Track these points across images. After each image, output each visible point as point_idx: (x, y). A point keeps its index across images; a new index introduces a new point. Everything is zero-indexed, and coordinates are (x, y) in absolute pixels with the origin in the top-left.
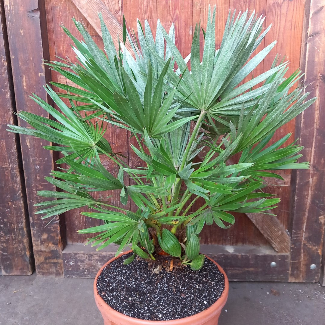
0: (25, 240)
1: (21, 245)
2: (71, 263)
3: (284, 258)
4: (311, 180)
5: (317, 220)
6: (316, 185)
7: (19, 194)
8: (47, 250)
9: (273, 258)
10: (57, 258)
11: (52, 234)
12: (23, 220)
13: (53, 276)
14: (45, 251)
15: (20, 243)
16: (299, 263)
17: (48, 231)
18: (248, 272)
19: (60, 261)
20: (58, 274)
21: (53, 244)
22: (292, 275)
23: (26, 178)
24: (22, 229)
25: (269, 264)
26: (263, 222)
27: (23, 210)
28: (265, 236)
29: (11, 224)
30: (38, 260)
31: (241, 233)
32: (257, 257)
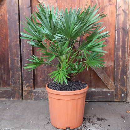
0: (20, 86)
1: (19, 88)
2: (37, 95)
3: (112, 92)
4: (120, 63)
5: (123, 78)
6: (122, 65)
7: (20, 69)
8: (28, 90)
9: (108, 92)
10: (32, 93)
11: (30, 84)
12: (20, 79)
13: (30, 100)
14: (27, 90)
15: (18, 87)
16: (118, 94)
17: (29, 83)
18: (100, 97)
19: (33, 94)
20: (31, 99)
21: (31, 87)
22: (116, 98)
23: (22, 63)
24: (20, 82)
25: (107, 94)
26: (104, 78)
27: (20, 75)
28: (105, 84)
29: (15, 80)
30: (24, 94)
31: (97, 84)
32: (103, 91)
